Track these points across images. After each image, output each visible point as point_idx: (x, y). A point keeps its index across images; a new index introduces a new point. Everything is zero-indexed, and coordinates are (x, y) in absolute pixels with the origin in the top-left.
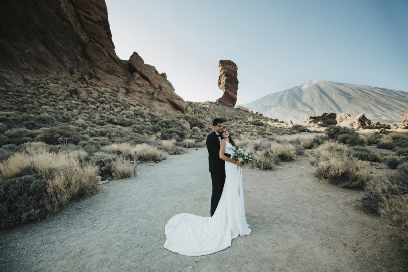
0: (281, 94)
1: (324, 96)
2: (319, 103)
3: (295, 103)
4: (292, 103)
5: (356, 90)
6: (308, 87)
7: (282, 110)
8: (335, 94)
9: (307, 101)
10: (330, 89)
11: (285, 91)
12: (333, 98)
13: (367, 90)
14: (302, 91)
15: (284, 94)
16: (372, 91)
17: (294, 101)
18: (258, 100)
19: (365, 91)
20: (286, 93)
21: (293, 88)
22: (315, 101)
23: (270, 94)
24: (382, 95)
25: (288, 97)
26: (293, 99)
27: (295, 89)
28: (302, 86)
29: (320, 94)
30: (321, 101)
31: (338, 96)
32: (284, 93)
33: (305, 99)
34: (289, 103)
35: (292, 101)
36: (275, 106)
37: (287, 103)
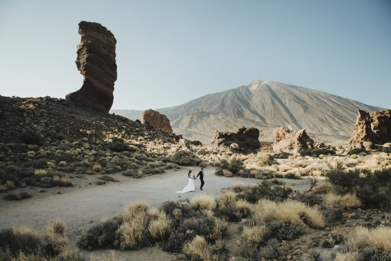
0: (224, 95)
1: (276, 102)
2: (271, 111)
3: (242, 110)
4: (238, 109)
5: (312, 97)
6: (257, 88)
7: (224, 118)
8: (290, 100)
9: (257, 107)
10: (283, 93)
11: (228, 92)
12: (287, 105)
13: (323, 98)
14: (250, 93)
15: (227, 95)
16: (328, 100)
17: (240, 106)
18: (191, 102)
19: (322, 99)
20: (230, 95)
21: (239, 88)
22: (266, 108)
23: (208, 95)
24: (338, 105)
25: (233, 101)
26: (239, 103)
27: (241, 90)
28: (250, 86)
29: (272, 99)
30: (274, 108)
31: (292, 103)
32: (227, 94)
33: (255, 104)
34: (234, 110)
35: (238, 107)
36: (215, 113)
37: (232, 109)
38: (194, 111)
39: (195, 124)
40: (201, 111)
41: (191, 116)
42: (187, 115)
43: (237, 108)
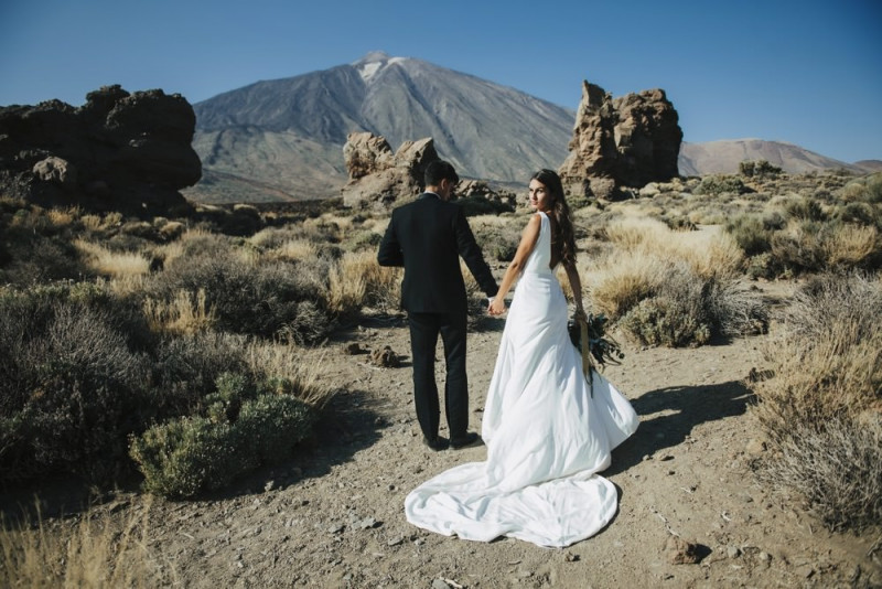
0: (298, 86)
1: (419, 107)
2: (408, 129)
3: (342, 122)
4: (332, 122)
5: (495, 99)
6: (378, 72)
7: (299, 141)
8: (448, 105)
9: (376, 117)
10: (434, 88)
11: (309, 77)
12: (443, 116)
13: (517, 103)
14: (360, 83)
15: (305, 88)
16: (528, 108)
17: (338, 116)
18: (217, 98)
19: (514, 105)
20: (313, 85)
21: (336, 69)
22: (398, 119)
23: (261, 83)
25: (320, 100)
26: (335, 107)
27: (340, 75)
28: (362, 67)
29: (409, 101)
30: (413, 121)
31: (454, 111)
32: (307, 83)
33: (372, 110)
34: (324, 122)
35: (333, 116)
36: (277, 128)
37: (318, 121)
38: (225, 121)
39: (227, 153)
40: (241, 122)
41: (217, 133)
42: (207, 131)
43: (329, 117)
